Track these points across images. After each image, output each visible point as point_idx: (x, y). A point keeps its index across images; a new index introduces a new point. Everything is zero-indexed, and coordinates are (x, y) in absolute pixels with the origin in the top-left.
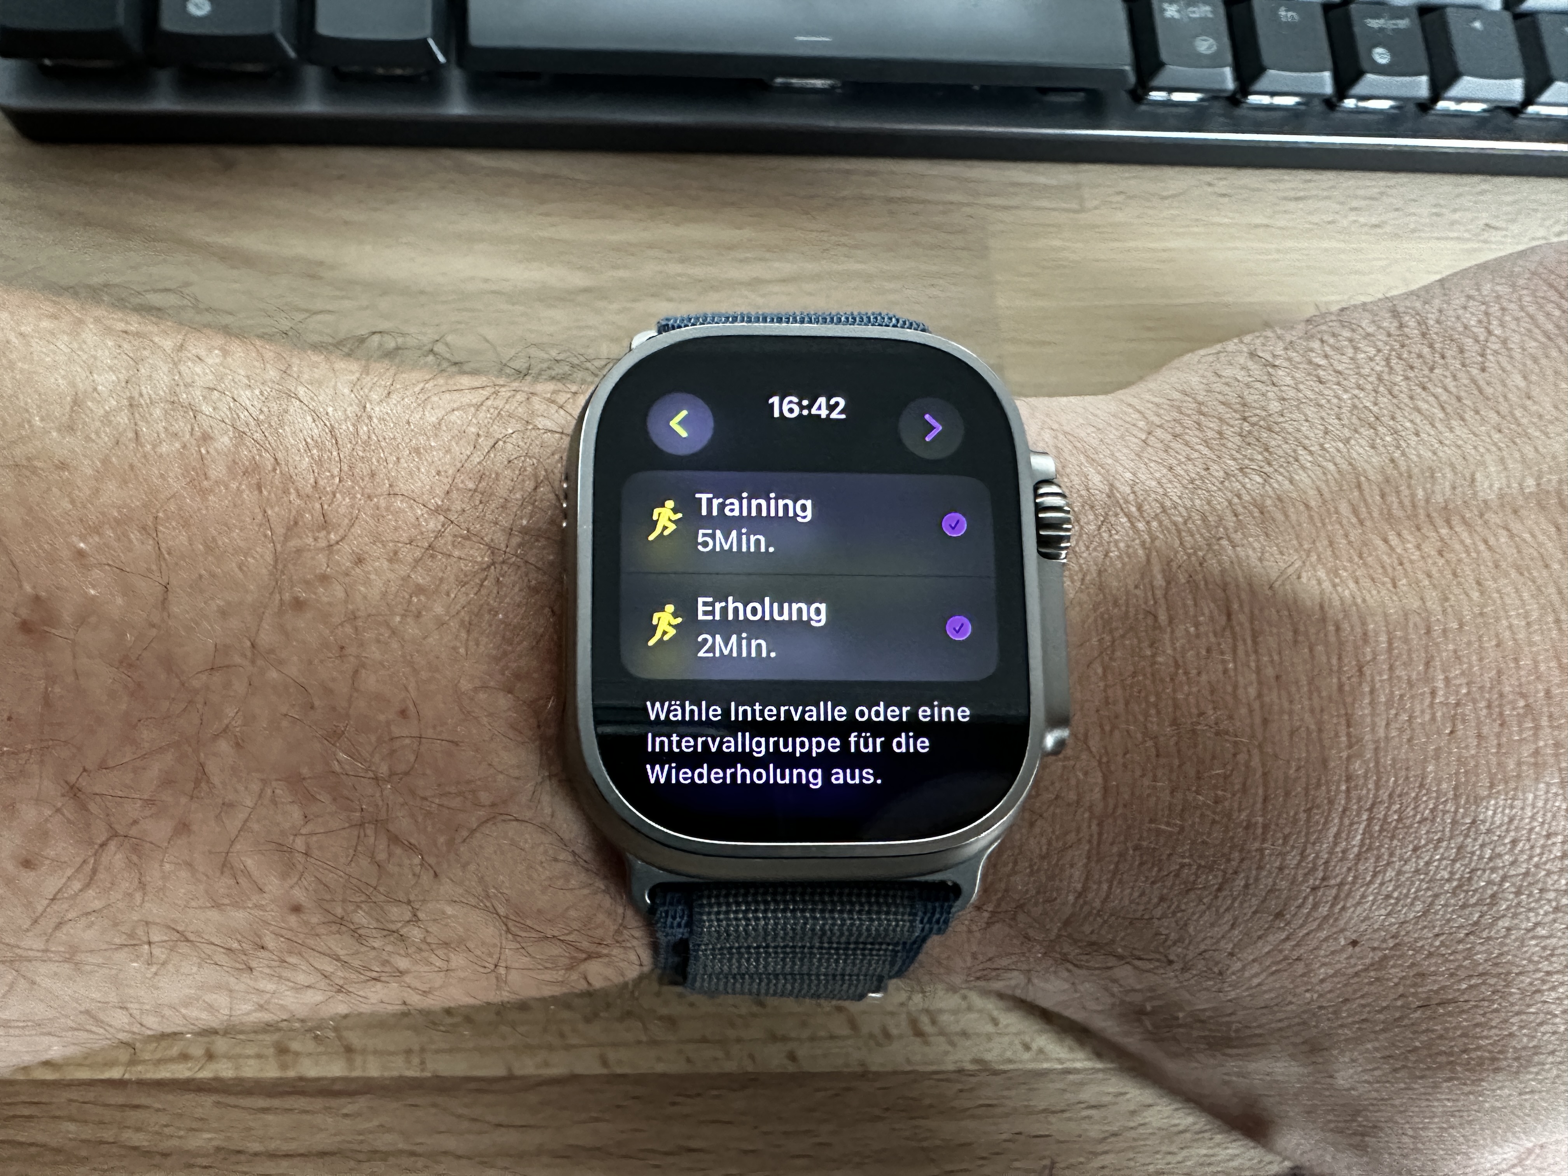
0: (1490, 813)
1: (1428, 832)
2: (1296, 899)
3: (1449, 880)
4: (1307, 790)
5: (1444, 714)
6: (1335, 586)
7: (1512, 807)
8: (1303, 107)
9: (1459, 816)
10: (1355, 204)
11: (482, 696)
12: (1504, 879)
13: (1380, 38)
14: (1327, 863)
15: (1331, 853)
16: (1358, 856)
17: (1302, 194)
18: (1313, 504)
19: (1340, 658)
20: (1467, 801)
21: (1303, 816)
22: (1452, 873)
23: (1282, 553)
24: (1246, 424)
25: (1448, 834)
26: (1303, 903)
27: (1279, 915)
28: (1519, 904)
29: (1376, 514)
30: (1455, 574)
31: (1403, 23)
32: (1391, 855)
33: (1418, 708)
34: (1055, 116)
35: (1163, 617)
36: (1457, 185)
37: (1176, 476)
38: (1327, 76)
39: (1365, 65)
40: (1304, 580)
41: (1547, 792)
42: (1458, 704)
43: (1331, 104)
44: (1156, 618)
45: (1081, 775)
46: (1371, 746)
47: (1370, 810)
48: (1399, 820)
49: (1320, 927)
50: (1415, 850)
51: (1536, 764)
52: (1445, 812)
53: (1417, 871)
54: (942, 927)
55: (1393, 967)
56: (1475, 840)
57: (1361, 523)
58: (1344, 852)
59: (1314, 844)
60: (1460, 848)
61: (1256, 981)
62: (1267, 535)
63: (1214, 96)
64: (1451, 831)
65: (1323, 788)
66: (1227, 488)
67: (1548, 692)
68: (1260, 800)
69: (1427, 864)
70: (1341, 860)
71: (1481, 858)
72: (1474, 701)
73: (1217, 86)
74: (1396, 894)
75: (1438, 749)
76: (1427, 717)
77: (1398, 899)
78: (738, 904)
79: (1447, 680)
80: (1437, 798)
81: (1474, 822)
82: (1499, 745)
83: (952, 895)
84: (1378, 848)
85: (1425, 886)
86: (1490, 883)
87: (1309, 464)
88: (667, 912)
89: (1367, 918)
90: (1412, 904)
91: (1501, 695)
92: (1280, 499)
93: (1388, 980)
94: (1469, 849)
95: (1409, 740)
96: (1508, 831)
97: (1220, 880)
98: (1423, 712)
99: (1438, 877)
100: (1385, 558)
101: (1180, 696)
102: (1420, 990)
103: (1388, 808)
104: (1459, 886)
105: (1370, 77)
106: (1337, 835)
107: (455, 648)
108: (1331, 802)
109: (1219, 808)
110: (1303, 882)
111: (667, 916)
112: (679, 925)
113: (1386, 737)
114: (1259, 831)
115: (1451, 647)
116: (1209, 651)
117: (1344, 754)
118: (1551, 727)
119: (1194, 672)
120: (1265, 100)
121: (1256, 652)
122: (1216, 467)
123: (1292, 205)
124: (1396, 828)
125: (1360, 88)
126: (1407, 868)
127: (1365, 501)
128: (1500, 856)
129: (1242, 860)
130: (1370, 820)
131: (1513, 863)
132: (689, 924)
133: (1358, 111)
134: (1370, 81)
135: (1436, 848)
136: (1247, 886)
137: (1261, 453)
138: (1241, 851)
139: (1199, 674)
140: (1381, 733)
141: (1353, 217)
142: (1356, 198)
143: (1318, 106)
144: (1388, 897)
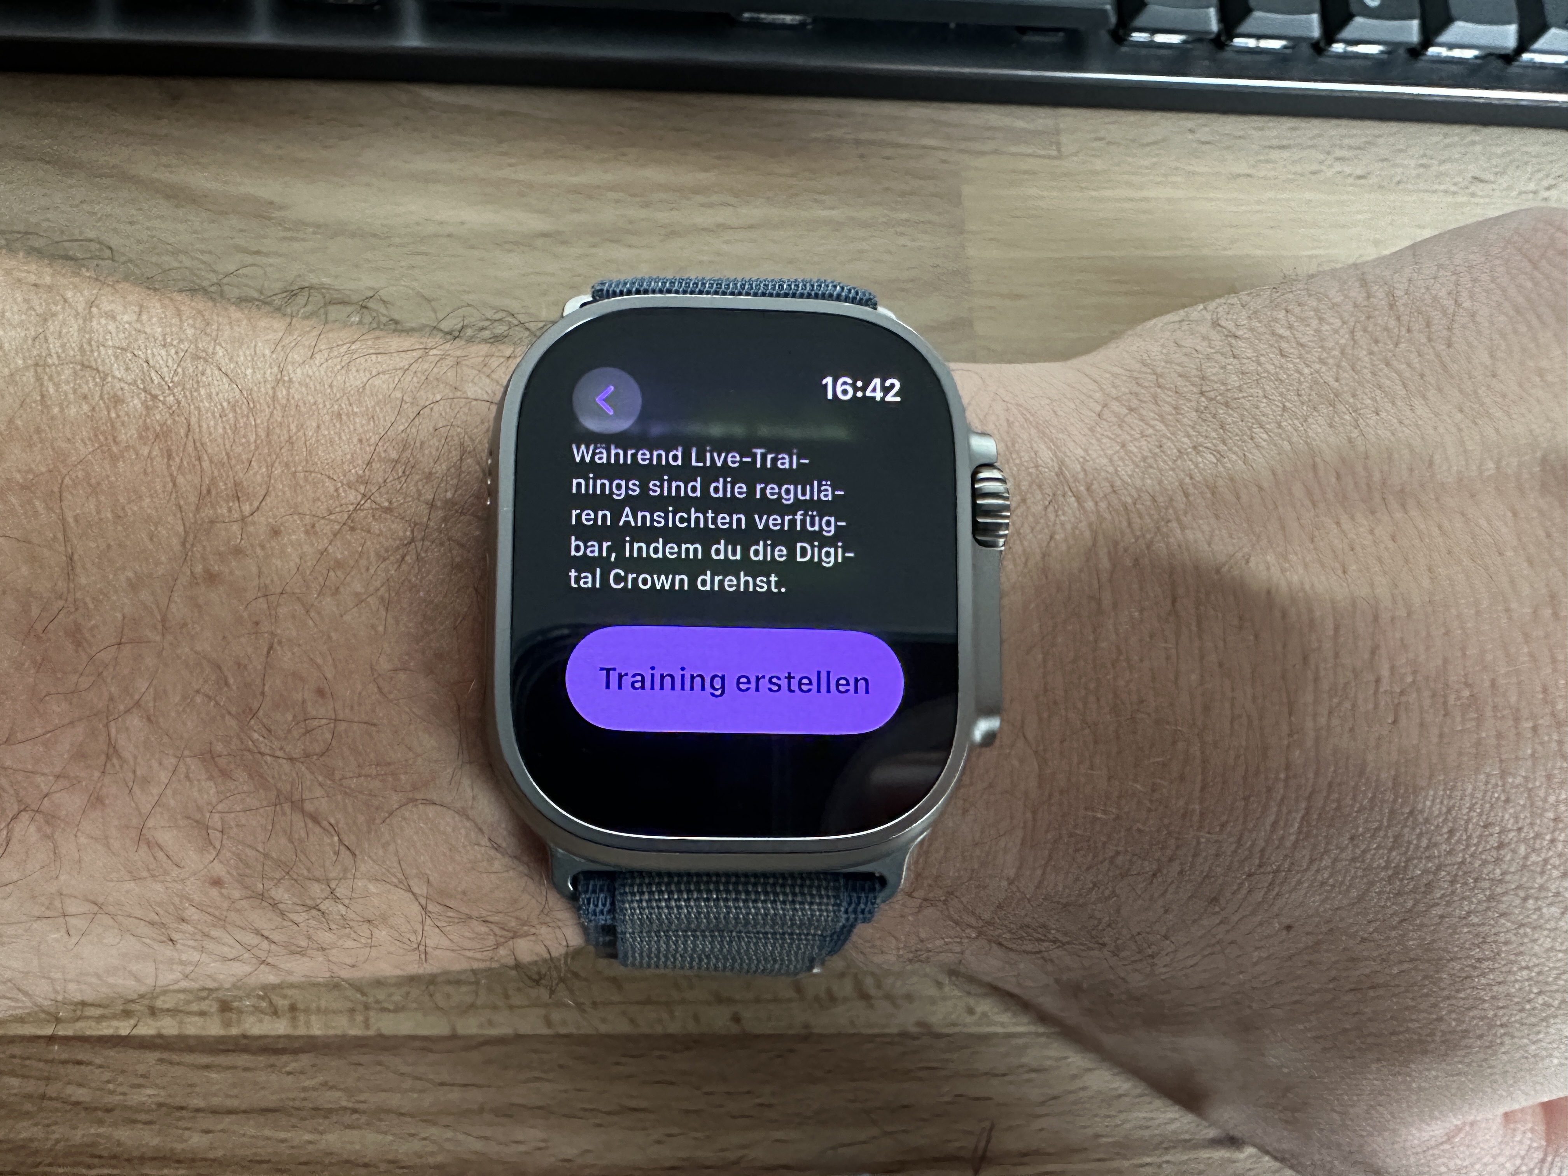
0: (1428, 803)
1: (1366, 821)
2: (1231, 885)
3: (1386, 868)
4: (1245, 778)
5: (1387, 703)
6: (1283, 571)
7: (1450, 797)
8: (1289, 51)
9: (1397, 806)
10: (1339, 153)
11: (402, 676)
12: (1439, 868)
14: (1263, 851)
15: (1268, 841)
16: (1295, 845)
17: (1285, 142)
18: (1265, 485)
19: (1285, 646)
20: (1406, 791)
21: (1241, 804)
22: (1388, 862)
23: (1231, 537)
24: (1203, 399)
25: (1385, 824)
26: (1239, 889)
27: (1214, 900)
28: (1453, 893)
29: (1330, 496)
30: (1407, 561)
32: (1327, 844)
33: (1361, 696)
34: (1035, 57)
35: (1107, 599)
37: (1128, 452)
38: (1315, 18)
39: (1355, 7)
40: (1252, 565)
41: (1487, 783)
42: (1402, 693)
43: (1318, 48)
44: (1099, 602)
45: (1016, 763)
46: (1312, 734)
47: (1309, 799)
48: (1338, 809)
49: (1254, 913)
50: (1352, 838)
51: (1476, 756)
52: (1383, 801)
53: (1354, 860)
54: (867, 916)
55: (1327, 951)
56: (1413, 829)
57: (1314, 505)
58: (1282, 838)
59: (1250, 831)
60: (1397, 837)
61: (1190, 962)
62: (1217, 517)
63: (1197, 38)
64: (1389, 820)
65: (1263, 776)
66: (1178, 467)
67: (1493, 684)
68: (1198, 786)
69: (1364, 852)
70: (1278, 848)
71: (1417, 847)
72: (1418, 690)
73: (1201, 28)
74: (1331, 881)
75: (1379, 739)
76: (1370, 706)
77: (1333, 886)
78: (661, 892)
79: (1393, 669)
80: (1377, 787)
81: (1411, 813)
82: (1441, 736)
83: (877, 886)
84: (1316, 836)
85: (1360, 873)
86: (1426, 871)
87: (1264, 443)
88: (589, 900)
89: (1302, 904)
90: (1348, 891)
91: (1447, 685)
92: (1232, 479)
93: (1321, 963)
94: (1406, 838)
95: (1352, 730)
96: (1445, 821)
98: (1366, 700)
99: (1375, 865)
100: (1336, 542)
101: (1121, 683)
102: (1353, 974)
103: (1327, 797)
104: (1396, 873)
105: (1359, 20)
106: (1275, 824)
107: (373, 627)
108: (1269, 790)
109: (1157, 796)
110: (1239, 868)
111: (589, 903)
112: (602, 912)
113: (1329, 726)
114: (1196, 818)
115: (1398, 635)
116: (1152, 636)
117: (1286, 742)
118: (1495, 717)
119: (1136, 658)
120: (1251, 43)
121: (1200, 638)
122: (1169, 444)
123: (1275, 155)
124: (1333, 819)
125: (1348, 33)
126: (1343, 856)
127: (1319, 483)
128: (1436, 845)
129: (1177, 847)
130: (1308, 810)
131: (1450, 853)
132: (612, 911)
133: (1345, 56)
134: (1359, 25)
135: (1373, 836)
136: (1181, 873)
137: (1215, 430)
138: (1177, 839)
139: (1141, 660)
140: (1323, 721)
141: (1338, 167)
142: (1341, 147)
143: (1306, 50)
144: (1323, 884)
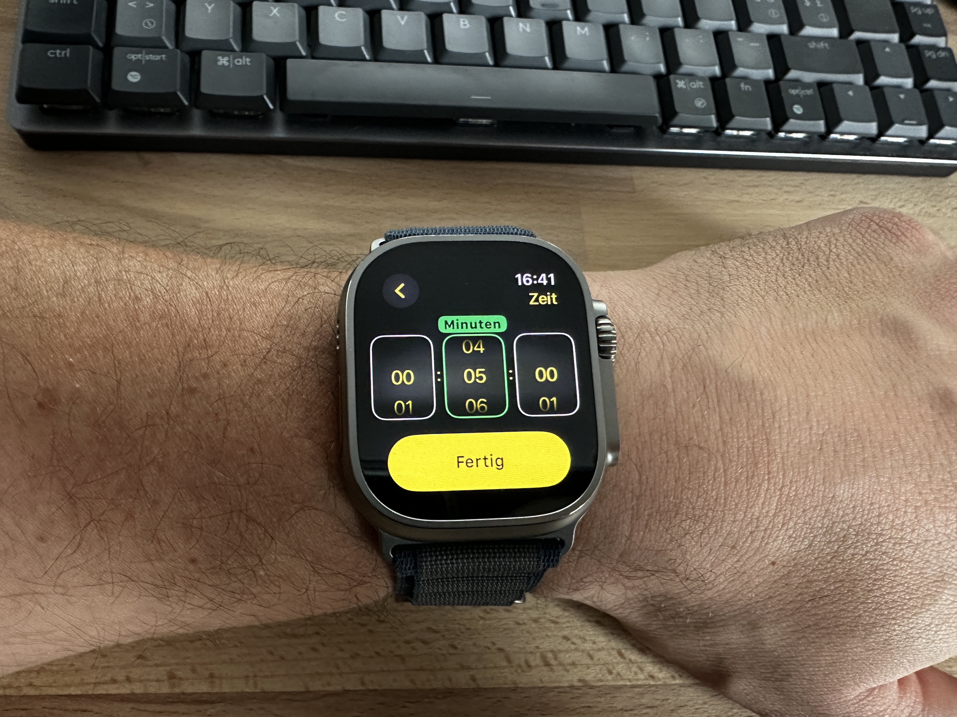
0: (842, 492)
1: (811, 502)
2: (742, 539)
3: (821, 528)
4: (747, 479)
5: (816, 440)
6: (759, 371)
7: (853, 488)
8: (755, 137)
9: (826, 493)
10: (786, 189)
11: (295, 441)
12: (849, 527)
13: (797, 100)
14: (757, 519)
15: (760, 513)
16: (774, 515)
17: (756, 184)
19: (763, 409)
20: (830, 485)
21: (745, 493)
22: (823, 524)
23: (732, 354)
24: (711, 286)
25: (820, 503)
26: (746, 541)
27: (733, 547)
30: (820, 367)
31: (809, 92)
32: (791, 514)
33: (803, 436)
34: (618, 140)
35: (669, 387)
36: (843, 180)
37: (675, 313)
38: (768, 120)
39: (788, 114)
40: (743, 367)
42: (823, 435)
43: (771, 135)
44: (666, 387)
46: (780, 455)
47: (781, 489)
48: (795, 495)
49: (755, 554)
50: (804, 511)
51: (864, 466)
52: (819, 491)
53: (805, 523)
54: (554, 563)
55: (794, 577)
56: (835, 506)
58: (767, 512)
59: (751, 507)
60: (827, 511)
61: (722, 587)
62: (723, 344)
63: (706, 130)
64: (822, 501)
66: (702, 319)
68: (722, 484)
69: (810, 519)
70: (766, 517)
71: (838, 516)
72: (832, 433)
73: (707, 125)
74: (794, 536)
75: (814, 458)
76: (808, 440)
77: (795, 538)
80: (815, 483)
81: (833, 497)
82: (845, 456)
83: (560, 545)
84: (785, 511)
85: (809, 531)
86: (842, 529)
88: (402, 562)
89: (780, 549)
90: (802, 541)
92: (729, 325)
93: (793, 585)
94: (831, 511)
95: (799, 453)
96: (851, 501)
97: (702, 528)
98: (806, 438)
99: (816, 526)
102: (810, 590)
103: (790, 488)
104: (827, 531)
105: (792, 121)
106: (763, 503)
107: (279, 414)
108: (760, 485)
110: (746, 529)
111: (402, 564)
112: (409, 569)
113: (788, 451)
115: (819, 404)
117: (766, 460)
120: (735, 133)
122: (696, 308)
123: (751, 190)
125: (786, 127)
126: (800, 521)
128: (847, 514)
130: (781, 495)
131: (854, 519)
132: (415, 568)
133: (786, 139)
134: (792, 123)
135: (814, 510)
136: (716, 531)
137: (719, 301)
141: (785, 196)
142: (787, 186)
143: (764, 136)
144: (790, 537)
